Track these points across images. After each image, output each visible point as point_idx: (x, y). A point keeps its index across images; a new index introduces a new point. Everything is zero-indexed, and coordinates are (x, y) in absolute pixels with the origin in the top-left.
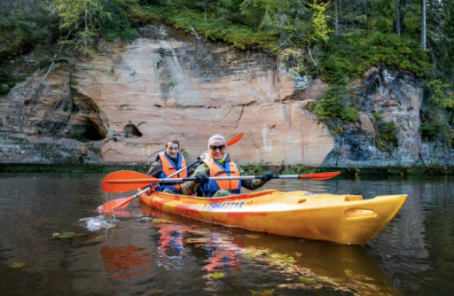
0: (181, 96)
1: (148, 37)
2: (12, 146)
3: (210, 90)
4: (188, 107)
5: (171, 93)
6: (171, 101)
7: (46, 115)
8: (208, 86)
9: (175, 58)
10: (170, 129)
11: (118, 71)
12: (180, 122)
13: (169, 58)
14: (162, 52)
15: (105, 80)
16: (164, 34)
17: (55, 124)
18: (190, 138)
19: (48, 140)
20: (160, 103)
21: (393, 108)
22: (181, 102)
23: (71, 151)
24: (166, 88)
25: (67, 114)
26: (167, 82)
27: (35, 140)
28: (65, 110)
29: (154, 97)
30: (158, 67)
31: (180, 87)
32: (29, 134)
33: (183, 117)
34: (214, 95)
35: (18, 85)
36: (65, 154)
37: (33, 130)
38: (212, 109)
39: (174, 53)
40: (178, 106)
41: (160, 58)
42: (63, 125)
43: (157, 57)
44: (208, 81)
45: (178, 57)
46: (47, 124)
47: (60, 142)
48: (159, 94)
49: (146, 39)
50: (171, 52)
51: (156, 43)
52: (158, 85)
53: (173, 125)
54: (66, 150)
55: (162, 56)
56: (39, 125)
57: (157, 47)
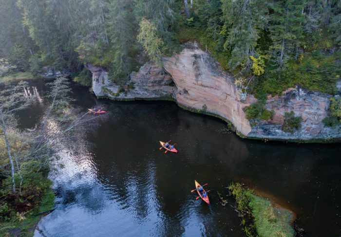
0: (204, 81)
1: (189, 48)
2: (144, 92)
3: (216, 80)
4: (207, 87)
5: (200, 79)
6: (200, 82)
7: (154, 78)
8: (215, 78)
9: (202, 59)
10: (200, 95)
11: (178, 64)
12: (203, 93)
13: (199, 59)
14: (195, 56)
15: (173, 67)
16: (196, 46)
17: (159, 81)
18: (208, 101)
19: (157, 88)
20: (195, 82)
21: (307, 107)
22: (204, 84)
23: (167, 92)
24: (197, 76)
25: (163, 76)
26: (198, 73)
27: (152, 89)
28: (162, 74)
29: (192, 79)
30: (194, 65)
31: (203, 76)
32: (149, 86)
33: (205, 91)
34: (217, 83)
35: (142, 67)
36: (165, 93)
37: (150, 85)
38: (216, 90)
39: (201, 57)
40: (202, 85)
41: (195, 59)
42: (162, 80)
43: (193, 58)
44: (215, 76)
45: (203, 59)
46: (155, 82)
47: (162, 88)
48: (194, 78)
49: (188, 49)
50: (200, 56)
51: (192, 51)
52: (194, 74)
53: (201, 93)
54: (164, 92)
55: (196, 59)
56: (152, 82)
57: (193, 53)
